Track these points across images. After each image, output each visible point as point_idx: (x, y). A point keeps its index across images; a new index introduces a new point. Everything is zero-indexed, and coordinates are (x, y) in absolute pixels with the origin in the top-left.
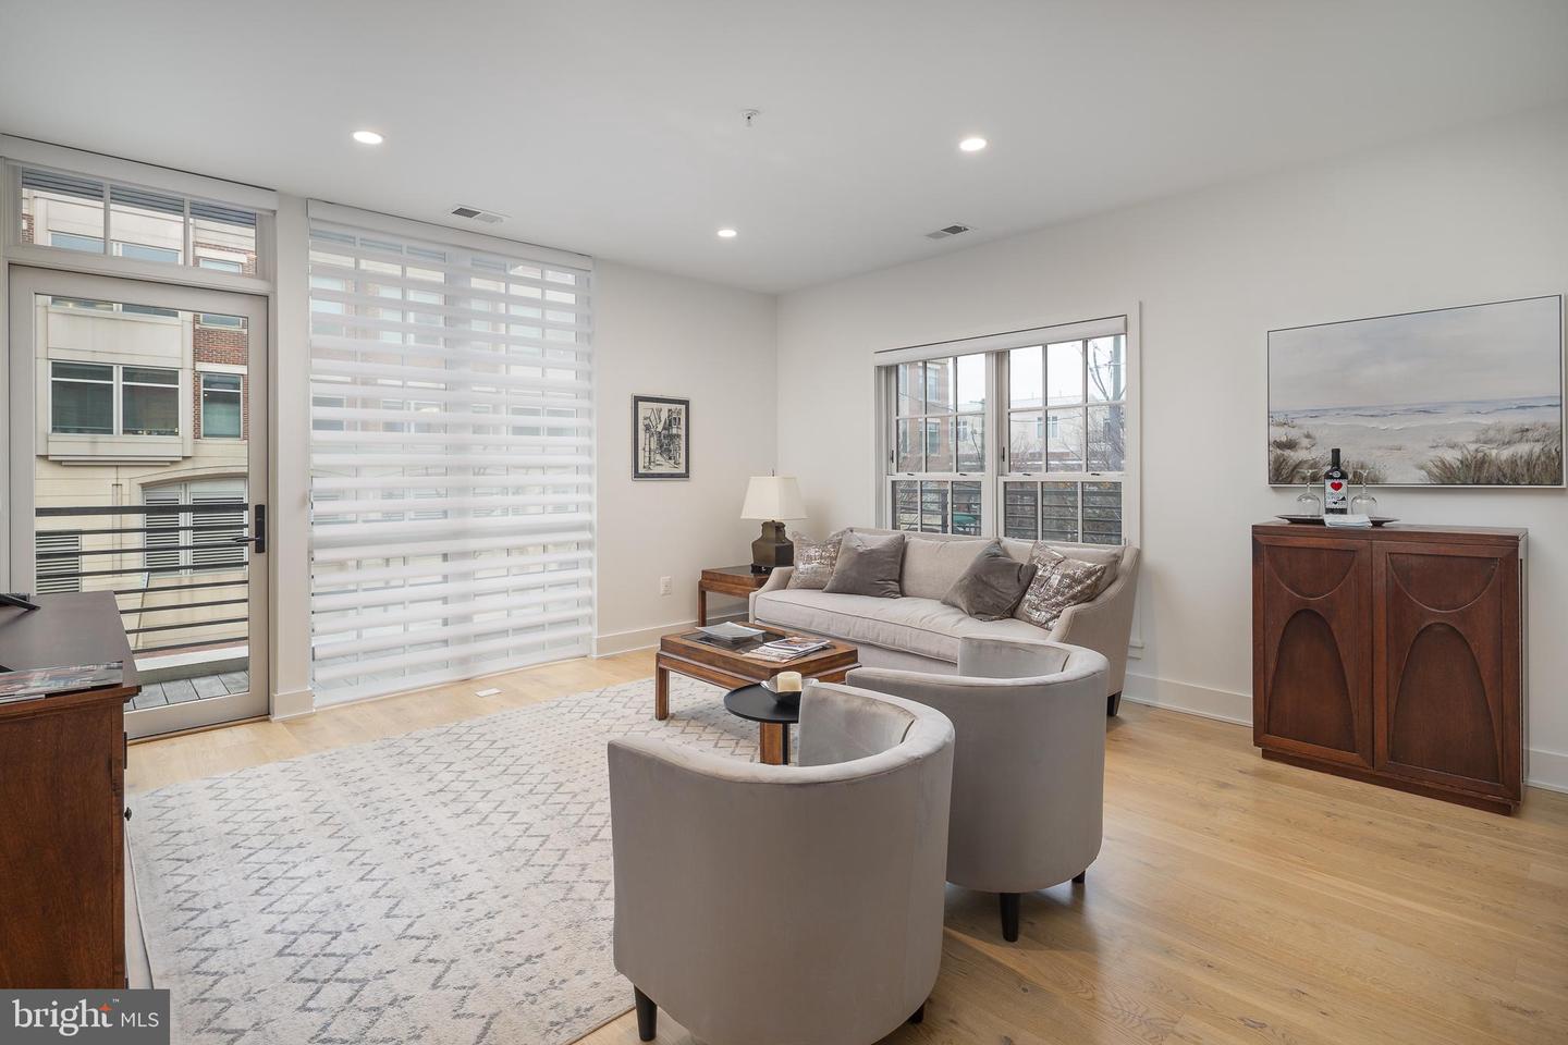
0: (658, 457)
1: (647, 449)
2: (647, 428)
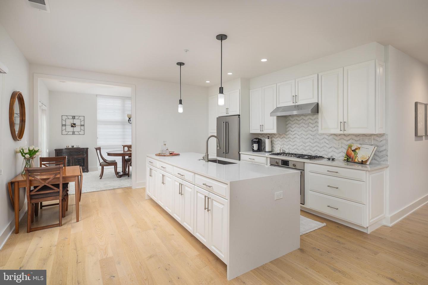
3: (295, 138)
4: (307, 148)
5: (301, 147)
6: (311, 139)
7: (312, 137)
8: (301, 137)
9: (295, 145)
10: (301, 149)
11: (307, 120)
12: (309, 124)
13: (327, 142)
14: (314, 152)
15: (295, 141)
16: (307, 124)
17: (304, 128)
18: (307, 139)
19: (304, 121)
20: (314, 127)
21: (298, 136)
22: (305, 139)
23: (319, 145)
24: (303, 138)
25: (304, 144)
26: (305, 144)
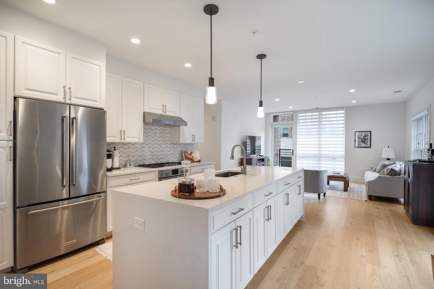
0: (361, 143)
1: (358, 141)
2: (358, 138)
3: (143, 147)
4: (155, 157)
5: (149, 157)
6: (158, 148)
7: (158, 146)
8: (149, 146)
9: (143, 155)
10: (149, 159)
11: (154, 130)
12: (156, 134)
13: (169, 150)
14: (160, 159)
15: (143, 151)
16: (154, 133)
17: (151, 138)
18: (154, 148)
19: (152, 131)
20: (160, 137)
21: (146, 146)
22: (153, 148)
23: (163, 153)
24: (151, 147)
25: (151, 154)
26: (153, 154)
